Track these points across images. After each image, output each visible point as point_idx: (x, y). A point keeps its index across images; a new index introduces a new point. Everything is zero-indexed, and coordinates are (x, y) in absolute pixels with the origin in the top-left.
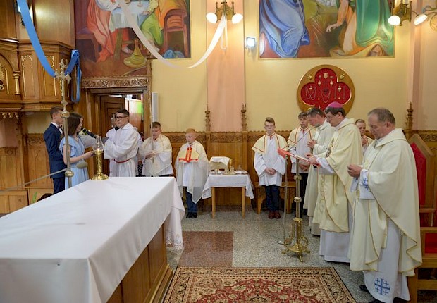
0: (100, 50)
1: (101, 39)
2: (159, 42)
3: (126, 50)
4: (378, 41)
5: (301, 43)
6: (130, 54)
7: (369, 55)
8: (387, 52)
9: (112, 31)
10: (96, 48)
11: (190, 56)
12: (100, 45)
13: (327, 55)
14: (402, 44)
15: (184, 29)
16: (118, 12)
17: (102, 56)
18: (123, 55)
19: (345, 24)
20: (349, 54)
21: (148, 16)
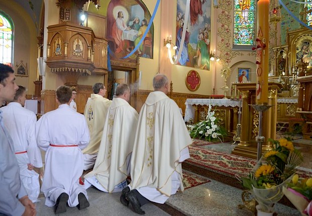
0: (117, 48)
1: (118, 43)
2: (141, 50)
3: (128, 50)
4: (206, 64)
5: (187, 61)
6: (130, 53)
7: (204, 69)
8: (208, 69)
9: (123, 40)
10: (115, 46)
11: (152, 58)
12: (117, 45)
13: (194, 67)
14: (212, 67)
15: (151, 46)
16: (126, 32)
17: (118, 51)
18: (126, 53)
19: (198, 57)
20: (199, 68)
21: (138, 37)
